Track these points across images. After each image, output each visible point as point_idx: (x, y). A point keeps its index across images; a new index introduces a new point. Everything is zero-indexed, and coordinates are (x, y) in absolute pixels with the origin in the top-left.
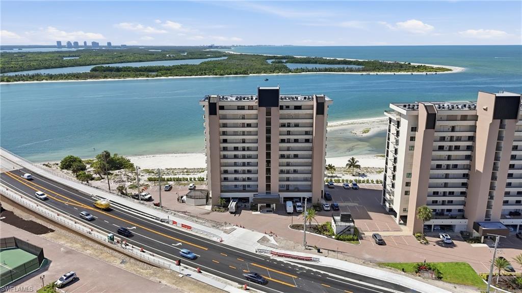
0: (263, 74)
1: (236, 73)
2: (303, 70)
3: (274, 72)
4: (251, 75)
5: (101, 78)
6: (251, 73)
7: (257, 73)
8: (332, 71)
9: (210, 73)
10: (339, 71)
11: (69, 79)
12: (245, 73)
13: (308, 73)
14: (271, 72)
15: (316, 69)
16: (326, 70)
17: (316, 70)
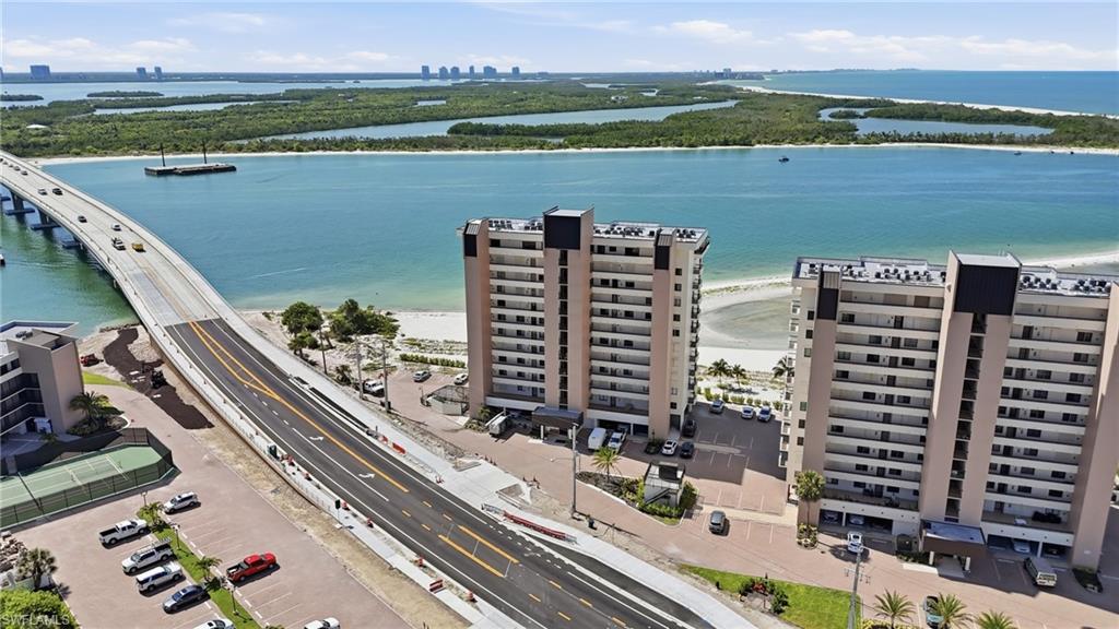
0: (786, 146)
1: (726, 143)
2: (887, 138)
3: (813, 141)
4: (758, 146)
5: (455, 148)
6: (759, 143)
7: (772, 142)
8: (959, 142)
9: (670, 142)
10: (977, 143)
11: (399, 149)
12: (746, 142)
13: (896, 144)
14: (807, 140)
15: (920, 136)
16: (944, 139)
17: (920, 138)
